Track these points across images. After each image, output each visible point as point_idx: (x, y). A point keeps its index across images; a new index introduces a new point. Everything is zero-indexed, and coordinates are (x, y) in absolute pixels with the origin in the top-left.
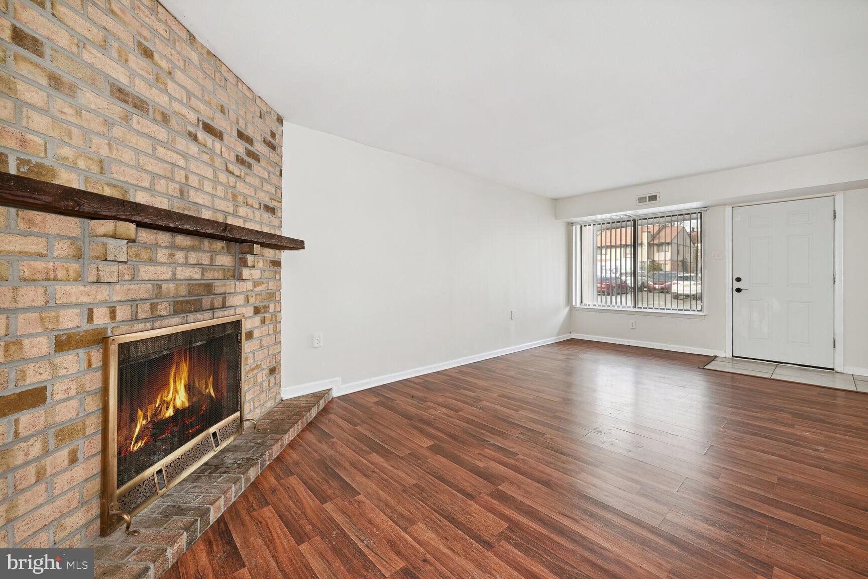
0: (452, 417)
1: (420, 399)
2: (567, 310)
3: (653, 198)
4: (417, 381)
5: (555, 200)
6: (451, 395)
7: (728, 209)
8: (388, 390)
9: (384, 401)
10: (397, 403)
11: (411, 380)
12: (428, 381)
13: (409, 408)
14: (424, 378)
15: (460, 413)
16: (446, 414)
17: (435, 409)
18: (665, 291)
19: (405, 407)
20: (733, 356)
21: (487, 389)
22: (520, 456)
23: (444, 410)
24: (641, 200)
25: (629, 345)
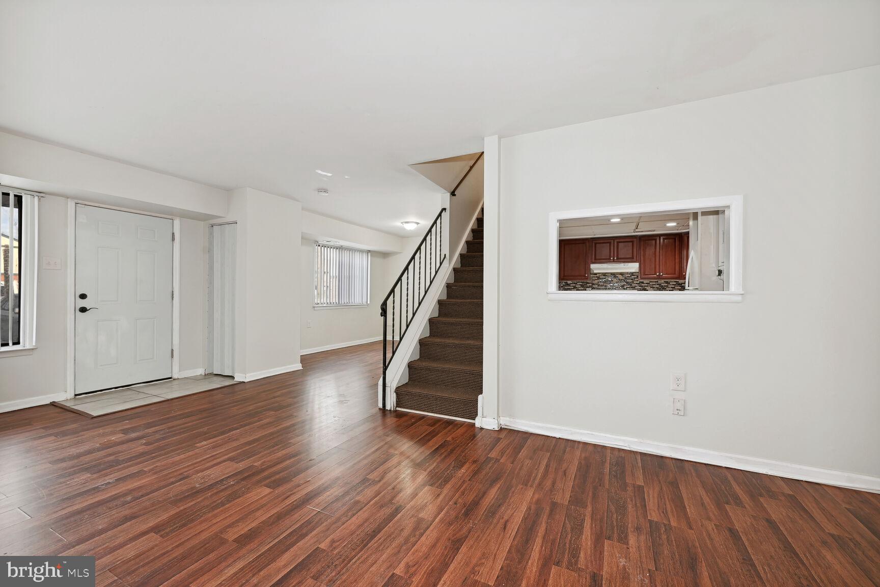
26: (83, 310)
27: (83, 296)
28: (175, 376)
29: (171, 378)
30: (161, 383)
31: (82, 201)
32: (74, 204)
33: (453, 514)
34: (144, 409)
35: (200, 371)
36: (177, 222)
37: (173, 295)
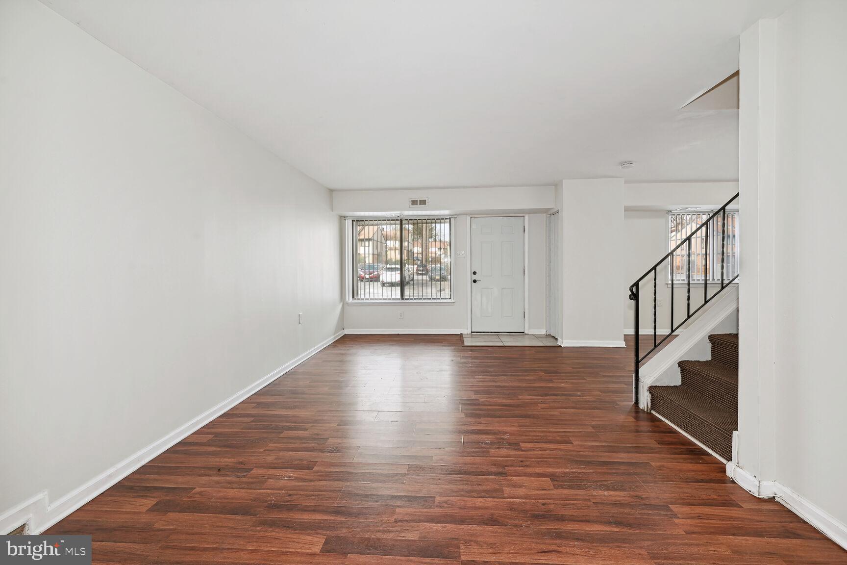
0: (311, 481)
1: (234, 469)
2: (340, 306)
3: (423, 202)
4: (204, 438)
5: (331, 191)
6: (279, 445)
7: (469, 218)
8: (158, 473)
9: (168, 498)
10: (200, 493)
11: (190, 440)
12: (221, 433)
13: (231, 493)
14: (210, 430)
15: (316, 469)
16: (297, 479)
17: (277, 478)
18: (376, 279)
19: (221, 494)
20: (472, 332)
21: (316, 420)
22: (438, 499)
23: (290, 473)
24: (414, 203)
25: (398, 334)
26: (475, 281)
27: (475, 273)
28: (526, 332)
29: (523, 333)
30: (518, 335)
31: (474, 215)
32: (470, 218)
33: (528, 507)
34: (481, 348)
35: (543, 332)
36: (527, 218)
37: (524, 271)
